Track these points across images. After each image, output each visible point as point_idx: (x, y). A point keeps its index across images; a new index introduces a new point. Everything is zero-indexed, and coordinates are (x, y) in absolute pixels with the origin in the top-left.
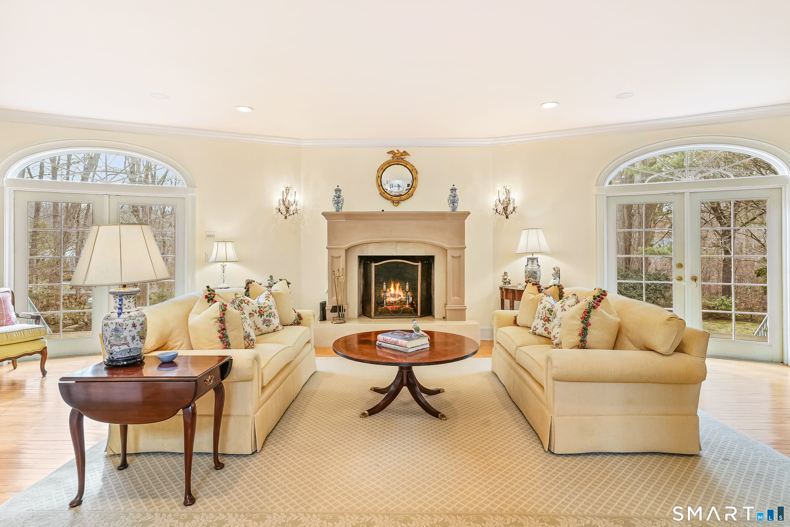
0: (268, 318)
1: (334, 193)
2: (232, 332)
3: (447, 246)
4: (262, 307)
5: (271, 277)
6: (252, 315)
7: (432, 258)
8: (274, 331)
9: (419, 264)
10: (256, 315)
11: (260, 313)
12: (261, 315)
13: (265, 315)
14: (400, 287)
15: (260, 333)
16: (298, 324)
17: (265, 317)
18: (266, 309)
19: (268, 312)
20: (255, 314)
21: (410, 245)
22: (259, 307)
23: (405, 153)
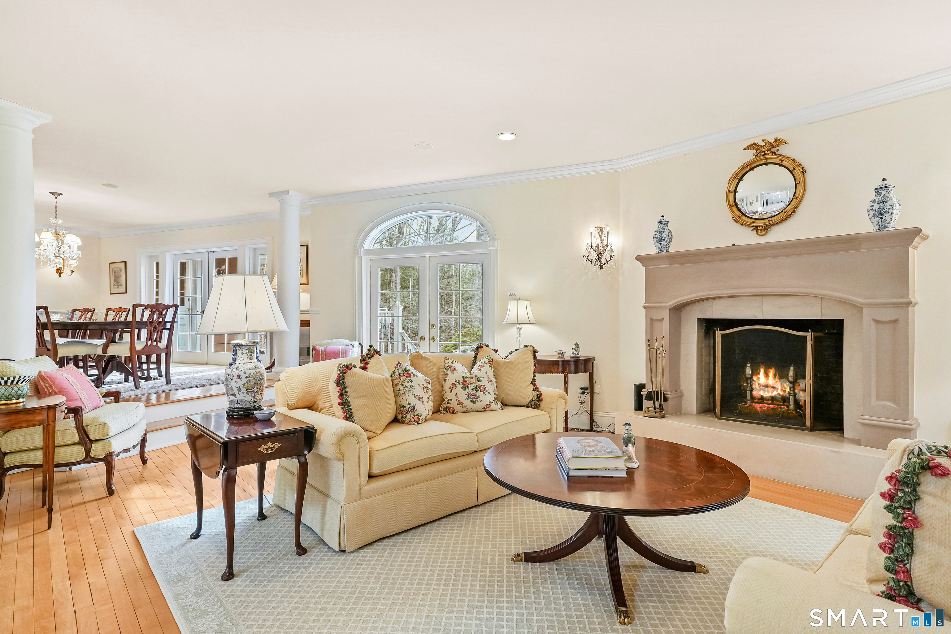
0: (474, 392)
1: (656, 227)
2: (357, 400)
3: (862, 301)
4: (466, 377)
5: (577, 344)
6: (454, 386)
7: (840, 322)
8: (485, 410)
9: (809, 336)
10: (459, 387)
11: (464, 385)
12: (465, 388)
13: (471, 388)
14: (775, 375)
15: (464, 409)
16: (536, 407)
17: (470, 391)
18: (472, 381)
19: (475, 385)
20: (458, 385)
21: (788, 300)
22: (463, 377)
23: (779, 142)
